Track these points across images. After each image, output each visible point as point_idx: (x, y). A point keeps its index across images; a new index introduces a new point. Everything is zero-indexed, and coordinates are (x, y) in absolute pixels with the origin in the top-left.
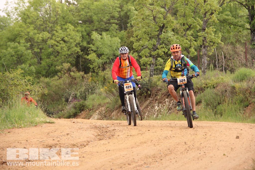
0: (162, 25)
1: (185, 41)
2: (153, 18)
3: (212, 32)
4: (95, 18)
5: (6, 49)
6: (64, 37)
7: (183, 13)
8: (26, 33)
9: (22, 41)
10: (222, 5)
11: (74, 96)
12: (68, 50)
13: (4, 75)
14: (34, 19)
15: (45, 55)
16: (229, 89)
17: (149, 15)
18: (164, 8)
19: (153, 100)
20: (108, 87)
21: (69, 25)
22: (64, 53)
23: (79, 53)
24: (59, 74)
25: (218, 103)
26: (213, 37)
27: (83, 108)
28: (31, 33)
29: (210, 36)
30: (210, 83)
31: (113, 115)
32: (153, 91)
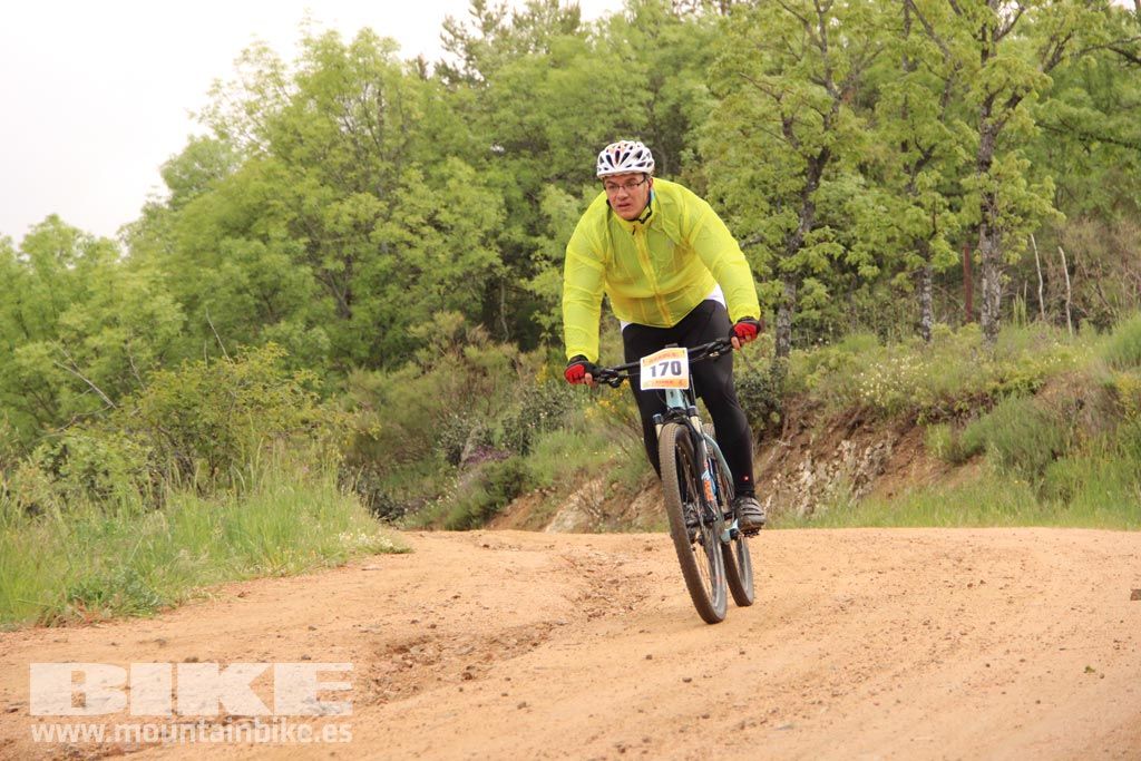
0: (819, 150)
1: (913, 212)
2: (781, 124)
3: (1019, 173)
4: (554, 131)
5: (218, 264)
6: (436, 212)
7: (899, 103)
8: (290, 201)
9: (278, 231)
10: (1055, 64)
11: (482, 438)
12: (455, 260)
13: (213, 368)
14: (321, 146)
15: (364, 280)
16: (1092, 396)
17: (764, 116)
18: (824, 84)
19: (791, 448)
20: (615, 403)
21: (456, 161)
22: (438, 273)
23: (495, 270)
24: (421, 354)
25: (1053, 452)
26: (1023, 192)
27: (516, 484)
28: (311, 201)
29: (1010, 188)
30: (1017, 376)
31: (637, 509)
32: (790, 412)
